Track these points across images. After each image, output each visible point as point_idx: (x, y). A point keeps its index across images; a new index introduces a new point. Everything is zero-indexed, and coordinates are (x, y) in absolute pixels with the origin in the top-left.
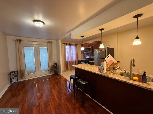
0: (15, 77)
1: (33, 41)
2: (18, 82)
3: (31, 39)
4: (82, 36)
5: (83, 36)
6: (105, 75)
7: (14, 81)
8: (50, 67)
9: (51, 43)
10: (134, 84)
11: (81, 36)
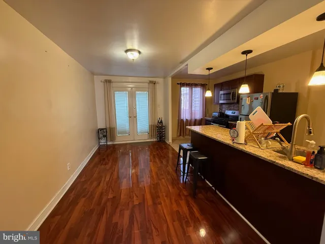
0: (104, 136)
1: (127, 81)
2: (107, 145)
3: (124, 79)
4: (209, 69)
5: (212, 69)
6: (241, 147)
7: (103, 142)
8: (152, 127)
9: (154, 83)
10: (288, 167)
11: (207, 69)
